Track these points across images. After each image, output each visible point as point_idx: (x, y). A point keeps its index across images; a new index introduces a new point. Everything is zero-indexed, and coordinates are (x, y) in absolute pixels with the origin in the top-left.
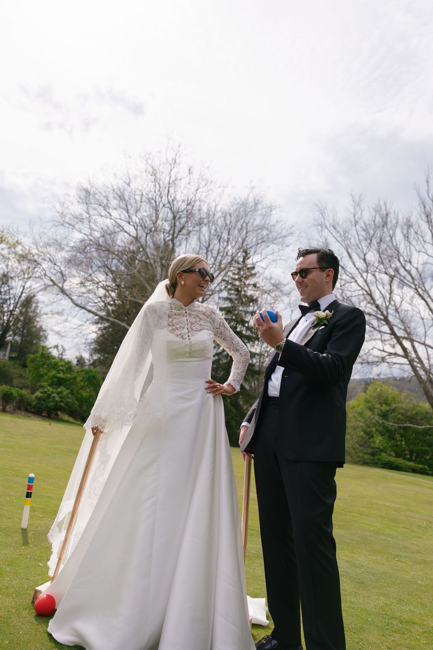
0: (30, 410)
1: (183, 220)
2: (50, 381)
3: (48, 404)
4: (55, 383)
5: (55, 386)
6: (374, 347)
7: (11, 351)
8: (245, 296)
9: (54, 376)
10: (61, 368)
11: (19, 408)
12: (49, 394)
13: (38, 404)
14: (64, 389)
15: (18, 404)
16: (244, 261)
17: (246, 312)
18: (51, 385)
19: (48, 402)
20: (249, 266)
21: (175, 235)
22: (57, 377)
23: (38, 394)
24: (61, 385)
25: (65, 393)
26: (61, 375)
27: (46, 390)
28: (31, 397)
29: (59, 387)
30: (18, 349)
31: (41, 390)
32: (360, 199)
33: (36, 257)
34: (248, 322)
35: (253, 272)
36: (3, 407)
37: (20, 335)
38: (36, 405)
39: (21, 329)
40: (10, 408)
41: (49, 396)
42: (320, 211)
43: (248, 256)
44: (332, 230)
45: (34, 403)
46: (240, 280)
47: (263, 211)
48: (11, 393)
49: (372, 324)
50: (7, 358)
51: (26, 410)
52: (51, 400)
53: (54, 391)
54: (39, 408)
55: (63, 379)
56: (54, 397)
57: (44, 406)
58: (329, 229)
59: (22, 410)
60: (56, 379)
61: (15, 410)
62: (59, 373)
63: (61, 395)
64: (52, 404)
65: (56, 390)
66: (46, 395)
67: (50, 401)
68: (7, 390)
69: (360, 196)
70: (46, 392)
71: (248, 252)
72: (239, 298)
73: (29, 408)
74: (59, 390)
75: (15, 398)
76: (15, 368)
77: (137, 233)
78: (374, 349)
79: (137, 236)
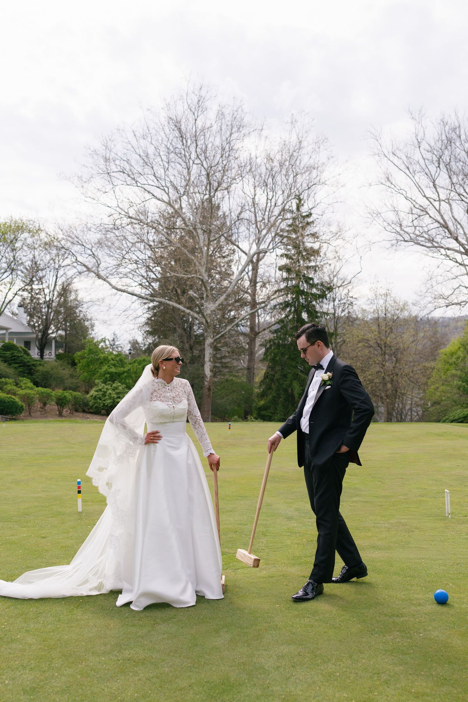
0: (88, 411)
1: (218, 175)
2: (103, 378)
3: (105, 402)
4: (108, 379)
5: (110, 382)
6: (460, 285)
7: (57, 348)
8: (305, 249)
9: (106, 372)
10: (112, 362)
11: (77, 411)
12: (104, 391)
13: (95, 403)
14: (119, 384)
15: (73, 407)
16: (298, 209)
17: (308, 268)
18: (105, 382)
19: (105, 400)
20: (304, 214)
21: (212, 194)
22: (109, 373)
23: (93, 392)
24: (115, 380)
25: (120, 388)
26: (113, 370)
27: (100, 388)
28: (86, 397)
29: (113, 382)
30: (64, 345)
31: (94, 389)
32: (421, 115)
33: (63, 242)
34: (312, 279)
35: (310, 220)
36: (59, 412)
37: (63, 329)
38: (93, 406)
39: (63, 323)
40: (67, 411)
41: (104, 395)
42: (375, 137)
43: (302, 202)
44: (392, 157)
45: (91, 404)
46: (295, 232)
47: (310, 147)
48: (65, 397)
49: (455, 259)
50: (53, 356)
51: (84, 411)
52: (107, 397)
53: (109, 387)
54: (96, 407)
55: (116, 373)
56: (110, 394)
57: (102, 405)
58: (388, 157)
59: (79, 412)
60: (109, 375)
61: (72, 413)
62: (111, 368)
63: (117, 391)
64: (109, 401)
65: (111, 386)
66: (102, 393)
67: (107, 399)
68: (59, 394)
69: (420, 111)
70: (100, 390)
71: (301, 197)
72: (299, 253)
73: (86, 409)
74: (114, 385)
75: (68, 402)
76: (64, 369)
77: (169, 198)
78: (460, 287)
79: (170, 201)
